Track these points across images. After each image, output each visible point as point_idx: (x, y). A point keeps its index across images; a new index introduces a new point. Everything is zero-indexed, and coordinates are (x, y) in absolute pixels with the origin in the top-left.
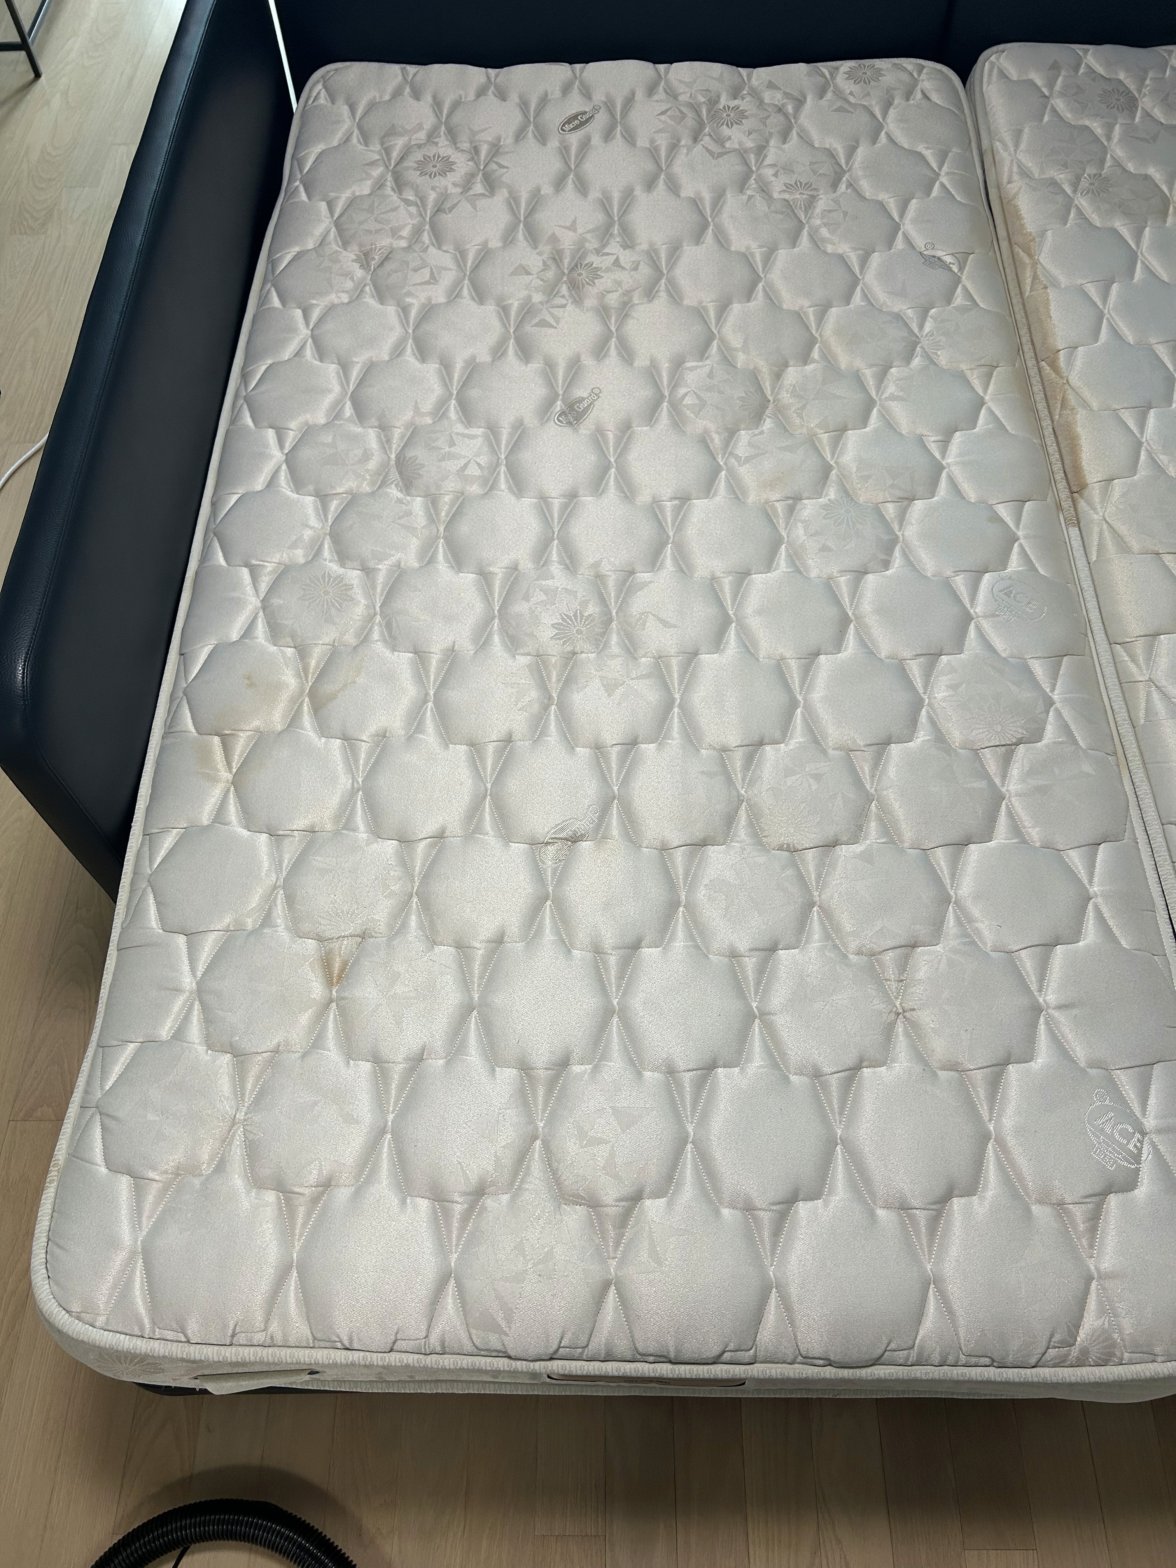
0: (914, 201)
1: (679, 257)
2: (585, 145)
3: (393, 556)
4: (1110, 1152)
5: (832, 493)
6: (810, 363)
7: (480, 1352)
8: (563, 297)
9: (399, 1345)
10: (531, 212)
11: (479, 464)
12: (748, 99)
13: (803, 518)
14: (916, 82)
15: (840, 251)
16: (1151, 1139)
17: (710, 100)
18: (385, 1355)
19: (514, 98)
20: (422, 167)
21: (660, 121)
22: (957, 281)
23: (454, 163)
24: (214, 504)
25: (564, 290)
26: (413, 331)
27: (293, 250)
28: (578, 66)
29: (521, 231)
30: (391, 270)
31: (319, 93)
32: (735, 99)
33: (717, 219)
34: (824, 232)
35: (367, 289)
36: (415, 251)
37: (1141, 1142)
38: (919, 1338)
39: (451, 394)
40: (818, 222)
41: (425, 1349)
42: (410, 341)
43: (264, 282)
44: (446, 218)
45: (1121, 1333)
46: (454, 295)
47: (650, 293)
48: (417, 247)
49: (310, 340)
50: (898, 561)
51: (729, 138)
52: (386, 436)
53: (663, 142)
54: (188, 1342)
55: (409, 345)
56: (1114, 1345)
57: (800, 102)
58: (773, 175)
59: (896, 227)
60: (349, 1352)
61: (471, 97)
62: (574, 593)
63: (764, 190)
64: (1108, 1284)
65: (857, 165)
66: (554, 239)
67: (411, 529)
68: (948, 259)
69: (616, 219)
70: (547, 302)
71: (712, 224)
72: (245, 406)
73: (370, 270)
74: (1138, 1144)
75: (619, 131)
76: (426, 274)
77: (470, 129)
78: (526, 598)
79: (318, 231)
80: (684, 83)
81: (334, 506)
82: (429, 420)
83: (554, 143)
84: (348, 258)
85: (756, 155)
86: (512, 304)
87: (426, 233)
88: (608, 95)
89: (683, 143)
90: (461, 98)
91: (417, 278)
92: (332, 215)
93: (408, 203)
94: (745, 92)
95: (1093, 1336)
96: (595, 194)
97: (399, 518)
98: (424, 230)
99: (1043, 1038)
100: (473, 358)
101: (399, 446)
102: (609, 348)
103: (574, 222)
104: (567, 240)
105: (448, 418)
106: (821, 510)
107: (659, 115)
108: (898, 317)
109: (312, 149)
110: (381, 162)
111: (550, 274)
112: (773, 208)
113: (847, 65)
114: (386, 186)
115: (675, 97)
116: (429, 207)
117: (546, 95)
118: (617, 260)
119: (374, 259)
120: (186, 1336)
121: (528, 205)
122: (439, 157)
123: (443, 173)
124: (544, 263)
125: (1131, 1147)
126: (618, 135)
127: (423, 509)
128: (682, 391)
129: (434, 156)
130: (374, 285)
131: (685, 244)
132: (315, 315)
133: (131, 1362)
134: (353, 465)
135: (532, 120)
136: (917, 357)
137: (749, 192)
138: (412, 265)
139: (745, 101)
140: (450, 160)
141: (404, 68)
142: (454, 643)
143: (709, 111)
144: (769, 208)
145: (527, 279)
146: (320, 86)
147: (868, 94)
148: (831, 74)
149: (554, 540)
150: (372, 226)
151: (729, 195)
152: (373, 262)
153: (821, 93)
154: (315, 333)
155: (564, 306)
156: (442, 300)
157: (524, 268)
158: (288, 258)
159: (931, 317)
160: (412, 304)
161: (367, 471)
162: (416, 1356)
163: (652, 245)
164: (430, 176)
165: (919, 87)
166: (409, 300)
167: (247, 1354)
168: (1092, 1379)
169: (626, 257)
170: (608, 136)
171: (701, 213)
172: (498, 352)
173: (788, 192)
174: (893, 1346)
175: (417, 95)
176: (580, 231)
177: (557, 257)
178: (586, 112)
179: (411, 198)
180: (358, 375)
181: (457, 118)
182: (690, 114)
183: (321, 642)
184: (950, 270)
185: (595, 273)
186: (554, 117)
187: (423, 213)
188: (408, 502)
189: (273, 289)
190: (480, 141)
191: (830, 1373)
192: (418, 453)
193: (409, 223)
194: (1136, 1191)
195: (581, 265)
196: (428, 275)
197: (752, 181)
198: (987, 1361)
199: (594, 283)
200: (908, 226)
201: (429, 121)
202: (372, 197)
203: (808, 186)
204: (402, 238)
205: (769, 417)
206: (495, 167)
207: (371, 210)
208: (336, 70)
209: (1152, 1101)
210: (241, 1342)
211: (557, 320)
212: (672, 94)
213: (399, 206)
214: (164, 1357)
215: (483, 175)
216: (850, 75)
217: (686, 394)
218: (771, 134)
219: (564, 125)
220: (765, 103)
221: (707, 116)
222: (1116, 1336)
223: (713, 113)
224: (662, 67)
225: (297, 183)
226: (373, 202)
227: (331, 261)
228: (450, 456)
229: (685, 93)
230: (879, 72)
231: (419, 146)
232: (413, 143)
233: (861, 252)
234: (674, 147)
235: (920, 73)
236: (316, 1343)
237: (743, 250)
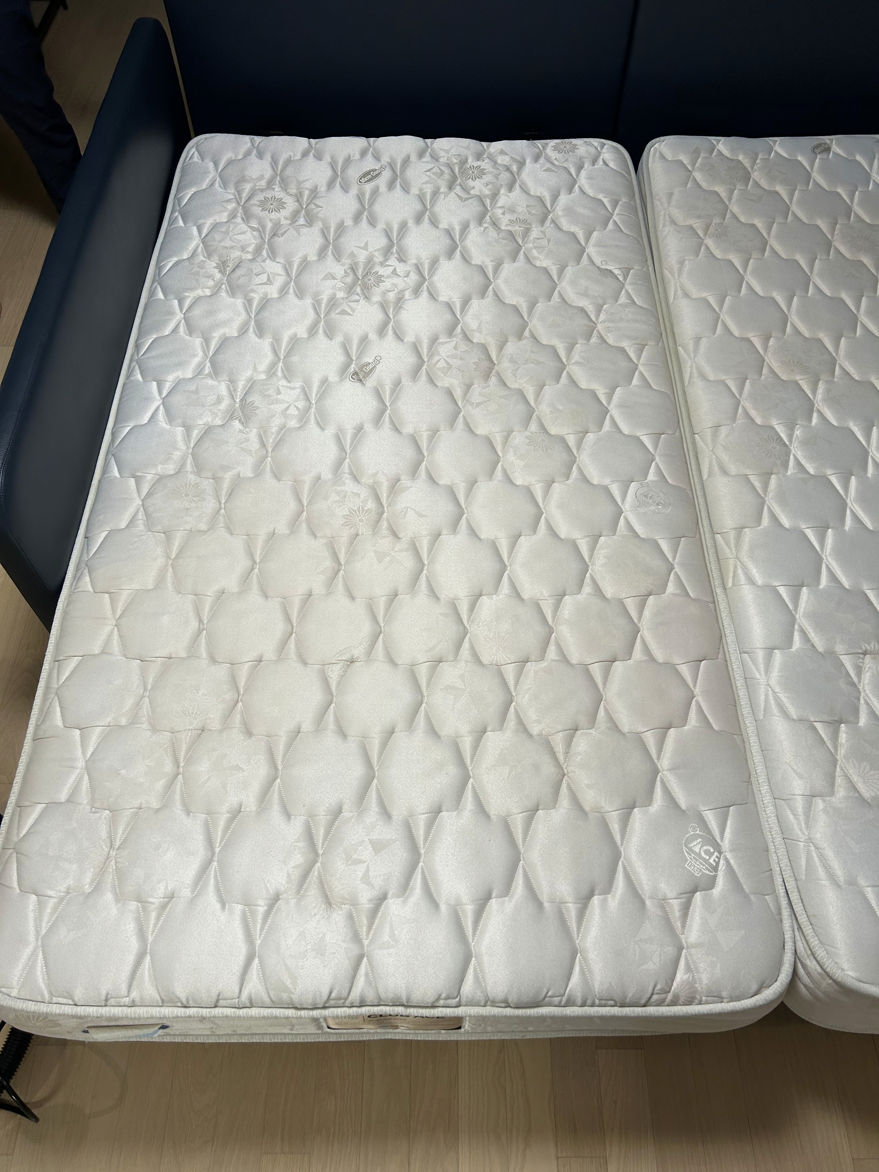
0: (595, 233)
1: (436, 269)
2: (375, 192)
3: (235, 468)
4: (698, 865)
5: (533, 427)
6: (523, 340)
7: (274, 1005)
8: (358, 294)
9: (221, 1003)
10: (337, 237)
11: (297, 408)
12: (487, 161)
13: (513, 445)
14: (599, 154)
15: (545, 266)
16: (725, 856)
17: (460, 161)
18: (212, 1009)
19: (327, 158)
20: (263, 204)
21: (426, 175)
22: (623, 286)
23: (285, 203)
24: (113, 434)
25: (358, 290)
26: (255, 316)
27: (173, 259)
28: (372, 139)
29: (330, 250)
30: (240, 275)
31: (193, 154)
32: (478, 160)
33: (463, 244)
34: (535, 252)
35: (223, 286)
36: (257, 261)
37: (719, 859)
38: (568, 989)
39: (280, 359)
40: (531, 245)
41: (239, 1005)
42: (253, 323)
43: (153, 281)
44: (279, 241)
45: (701, 983)
46: (283, 291)
47: (417, 292)
48: (259, 259)
49: (183, 321)
50: (575, 474)
51: (473, 188)
52: (233, 387)
53: (428, 190)
54: (76, 1005)
55: (252, 326)
56: (695, 991)
57: (522, 164)
58: (502, 214)
59: (583, 250)
60: (187, 1009)
61: (298, 156)
62: (358, 495)
63: (495, 224)
64: (693, 951)
65: (558, 208)
66: (352, 255)
67: (249, 452)
68: (616, 272)
69: (395, 242)
70: (347, 298)
71: (460, 246)
72: (137, 367)
73: (226, 274)
74: (717, 859)
75: (398, 183)
76: (264, 278)
77: (296, 179)
78: (326, 498)
79: (191, 247)
80: (444, 150)
81: (195, 434)
82: (263, 377)
83: (354, 191)
84: (211, 266)
85: (491, 200)
86: (322, 299)
87: (265, 250)
88: (391, 158)
89: (442, 190)
90: (290, 157)
91: (258, 280)
92: (200, 236)
93: (253, 229)
94: (485, 156)
95: (682, 985)
96: (381, 226)
97: (240, 444)
98: (264, 248)
99: (659, 790)
100: (295, 335)
101: (242, 393)
102: (387, 330)
103: (366, 244)
104: (362, 257)
105: (277, 376)
106: (526, 440)
107: (426, 171)
108: (582, 310)
109: (187, 192)
110: (234, 200)
111: (349, 279)
112: (501, 236)
113: (553, 143)
114: (238, 216)
115: (437, 160)
116: (267, 232)
117: (350, 157)
118: (395, 270)
119: (228, 266)
120: (73, 1001)
121: (336, 232)
122: (275, 198)
123: (278, 210)
124: (345, 272)
125: (711, 861)
126: (398, 186)
127: (257, 437)
128: (436, 358)
129: (272, 198)
130: (228, 285)
131: (441, 259)
132: (187, 304)
133: (37, 1020)
134: (210, 406)
135: (339, 174)
136: (594, 337)
137: (486, 225)
138: (255, 271)
139: (484, 162)
140: (283, 201)
141: (253, 138)
142: (275, 529)
143: (460, 168)
144: (498, 236)
145: (334, 282)
146: (194, 150)
147: (567, 160)
148: (543, 147)
149: (346, 459)
150: (227, 243)
151: (472, 226)
152: (228, 269)
153: (536, 159)
154: (187, 316)
155: (358, 301)
156: (276, 295)
157: (331, 275)
158: (170, 265)
159: (605, 311)
160: (254, 298)
161: (220, 410)
162: (233, 1010)
163: (419, 259)
164: (269, 211)
165: (601, 157)
166: (252, 295)
167: (117, 1011)
168: (681, 1013)
169: (401, 268)
170: (391, 185)
171: (452, 239)
172: (312, 331)
173: (511, 225)
174: (550, 994)
175: (260, 156)
176: (370, 250)
177: (353, 269)
178: (376, 170)
179: (255, 226)
180: (216, 345)
181: (289, 171)
182: (446, 171)
183: (182, 529)
184: (617, 279)
185: (380, 279)
186: (354, 173)
187: (263, 237)
188: (247, 432)
189: (159, 286)
190: (303, 188)
191: (510, 1012)
192: (255, 398)
193: (253, 243)
194: (714, 890)
195: (370, 273)
196: (266, 278)
197: (488, 218)
198: (612, 1002)
199: (379, 286)
200: (591, 250)
201: (268, 173)
202: (228, 223)
203: (524, 222)
204: (248, 252)
205: (494, 376)
206: (313, 206)
207: (227, 233)
208: (205, 139)
209: (728, 831)
210: (113, 1004)
211: (353, 310)
212: (435, 158)
213: (247, 231)
214: (59, 1015)
215: (305, 212)
216: (555, 148)
217: (439, 361)
218: (501, 186)
219: (361, 179)
220: (498, 164)
221: (459, 172)
222: (697, 985)
223: (462, 170)
224: (429, 141)
225: (177, 214)
226: (229, 227)
227: (199, 267)
228: (278, 401)
229: (444, 156)
230: (575, 147)
231: (262, 190)
232: (257, 188)
233: (559, 266)
234: (436, 193)
235: (602, 148)
236: (163, 1003)
237: (480, 263)
